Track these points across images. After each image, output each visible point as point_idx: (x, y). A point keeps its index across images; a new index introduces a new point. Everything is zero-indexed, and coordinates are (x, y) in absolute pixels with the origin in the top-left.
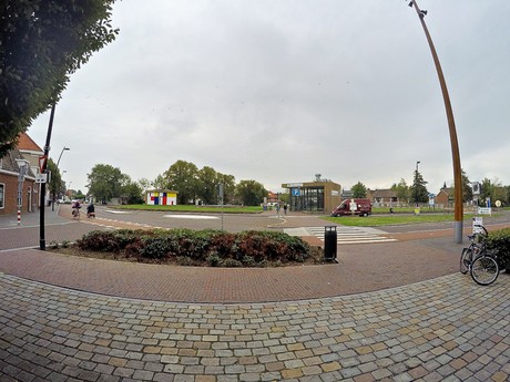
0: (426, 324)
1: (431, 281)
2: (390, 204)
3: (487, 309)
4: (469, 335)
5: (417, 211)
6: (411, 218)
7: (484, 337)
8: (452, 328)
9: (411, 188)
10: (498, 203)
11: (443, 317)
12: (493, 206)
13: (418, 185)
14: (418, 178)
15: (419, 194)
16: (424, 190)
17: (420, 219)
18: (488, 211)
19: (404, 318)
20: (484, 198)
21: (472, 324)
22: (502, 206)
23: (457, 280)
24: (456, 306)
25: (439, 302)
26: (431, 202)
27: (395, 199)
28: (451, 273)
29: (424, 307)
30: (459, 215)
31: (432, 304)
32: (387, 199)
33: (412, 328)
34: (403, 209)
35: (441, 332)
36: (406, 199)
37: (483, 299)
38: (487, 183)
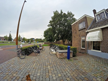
0: (10, 73)
1: (10, 60)
2: (3, 41)
3: (24, 65)
4: (22, 73)
5: (9, 42)
6: (8, 44)
7: (25, 72)
8: (17, 72)
9: (8, 37)
10: (26, 42)
11: (14, 70)
12: (25, 42)
13: (10, 37)
14: (10, 35)
15: (10, 39)
16: (11, 38)
17: (9, 44)
18: (24, 43)
19: (4, 74)
20: (23, 41)
21: (22, 70)
22: (27, 42)
23: (17, 58)
24: (17, 66)
25: (12, 66)
26: (12, 41)
27: (4, 40)
28: (15, 57)
29: (9, 68)
30: (17, 44)
31: (11, 67)
32: (3, 39)
33: (7, 76)
34: (6, 42)
35: (14, 75)
36: (7, 40)
37: (23, 62)
38: (24, 38)
